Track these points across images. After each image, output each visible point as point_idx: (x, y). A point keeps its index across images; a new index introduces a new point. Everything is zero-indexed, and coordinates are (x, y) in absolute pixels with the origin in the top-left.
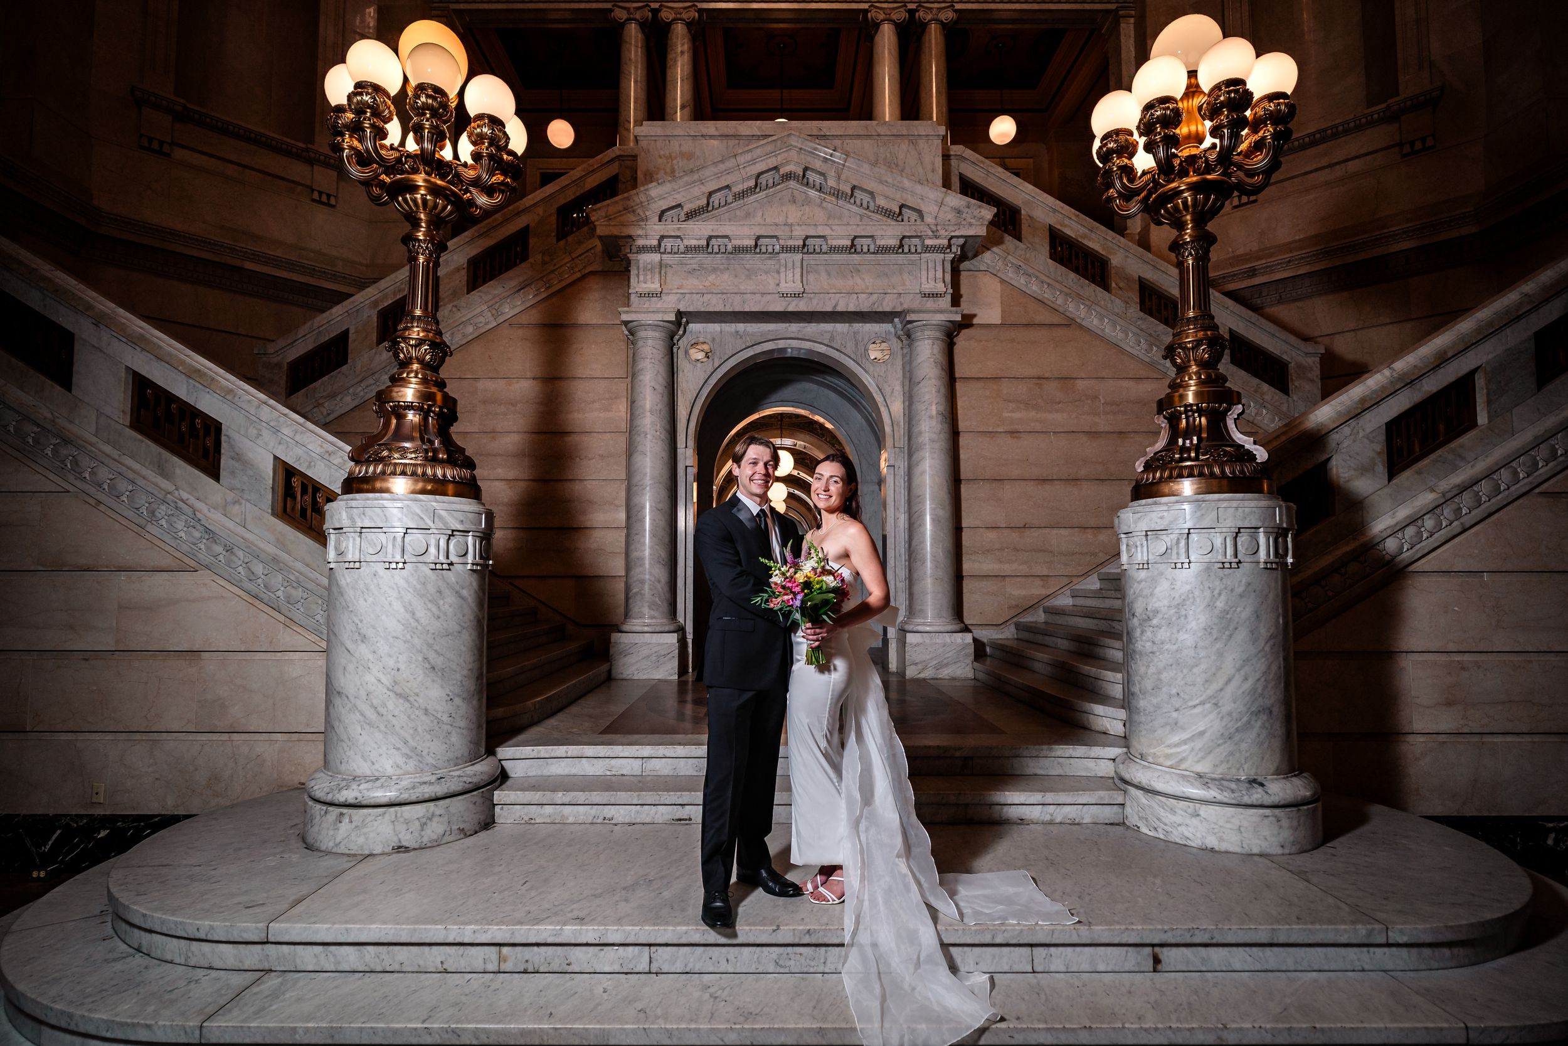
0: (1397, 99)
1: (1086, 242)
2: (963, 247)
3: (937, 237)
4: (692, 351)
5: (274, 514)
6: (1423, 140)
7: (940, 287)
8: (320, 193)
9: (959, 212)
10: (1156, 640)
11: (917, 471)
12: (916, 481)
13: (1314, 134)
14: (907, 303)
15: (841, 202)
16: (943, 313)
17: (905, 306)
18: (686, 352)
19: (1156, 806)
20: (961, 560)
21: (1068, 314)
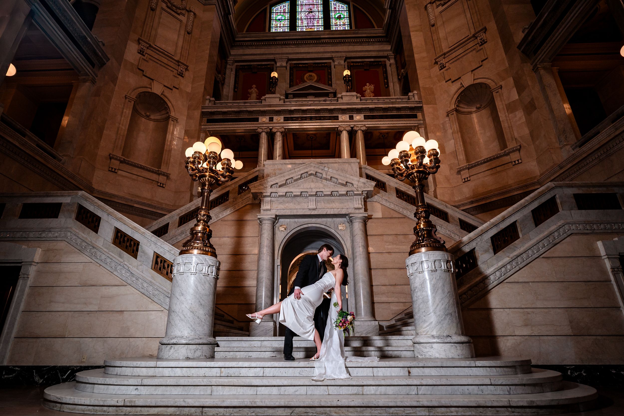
0: (507, 149)
1: (408, 192)
2: (367, 194)
3: (358, 191)
4: (280, 228)
5: (152, 269)
6: (518, 160)
7: (360, 206)
8: (161, 183)
9: (364, 183)
10: (417, 296)
11: (356, 265)
12: (356, 268)
13: (484, 160)
14: (350, 211)
15: (328, 182)
16: (362, 214)
17: (350, 212)
18: (278, 228)
19: (421, 347)
20: (373, 297)
21: (404, 214)
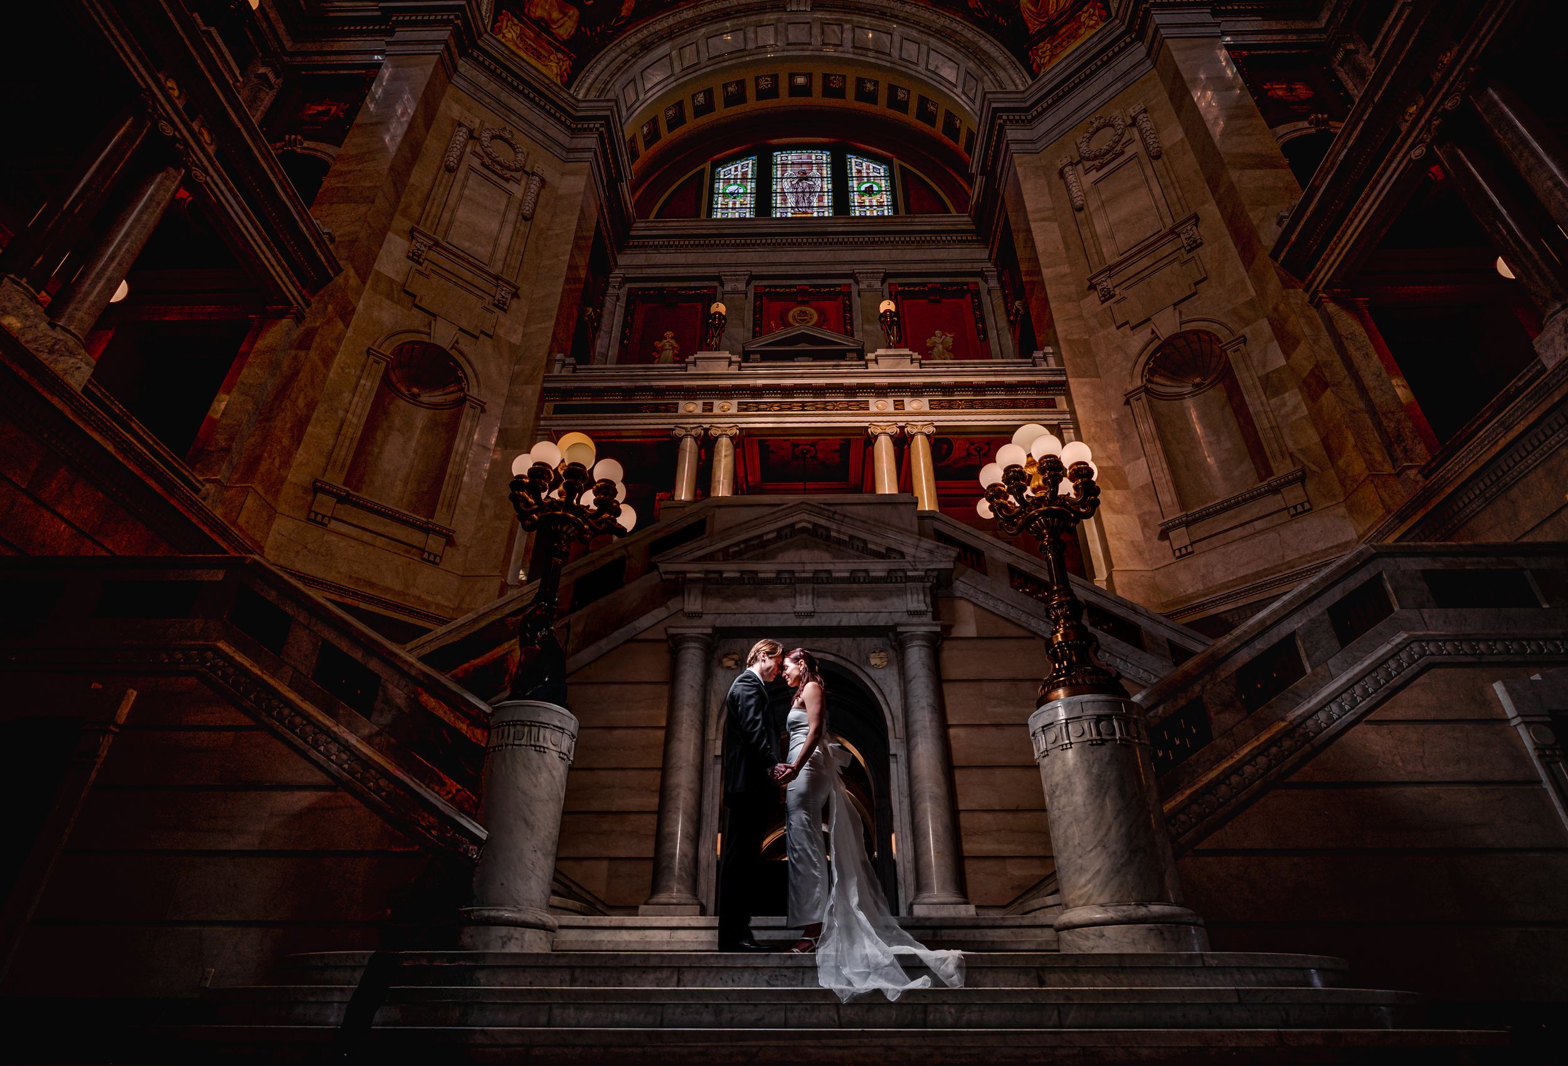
0: (1273, 477)
1: (1038, 575)
2: (937, 577)
3: (916, 570)
4: (723, 660)
6: (1302, 505)
7: (923, 607)
8: (430, 554)
9: (931, 552)
10: (1061, 807)
11: (914, 755)
12: (915, 764)
13: (1222, 503)
14: (897, 618)
15: (842, 548)
16: (925, 626)
17: (896, 621)
18: (718, 662)
19: (1076, 938)
20: (961, 842)
21: (1031, 628)
